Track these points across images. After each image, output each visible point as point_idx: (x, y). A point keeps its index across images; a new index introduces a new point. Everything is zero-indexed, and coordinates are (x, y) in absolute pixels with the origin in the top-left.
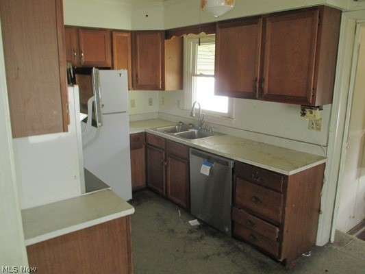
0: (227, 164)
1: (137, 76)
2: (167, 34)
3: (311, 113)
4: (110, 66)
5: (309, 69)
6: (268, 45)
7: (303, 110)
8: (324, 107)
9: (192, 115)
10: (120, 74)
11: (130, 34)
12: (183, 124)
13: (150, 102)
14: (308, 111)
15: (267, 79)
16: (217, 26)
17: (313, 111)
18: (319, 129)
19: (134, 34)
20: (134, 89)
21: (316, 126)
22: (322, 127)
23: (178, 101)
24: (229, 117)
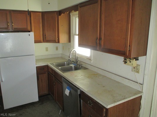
0: (76, 91)
1: (45, 35)
2: (60, 13)
3: (130, 62)
4: (30, 30)
5: (127, 31)
6: (103, 16)
7: (125, 59)
8: (139, 58)
9: (69, 57)
10: (29, 35)
11: (41, 13)
12: (70, 61)
13: (57, 49)
14: (128, 60)
15: (103, 38)
16: (79, 6)
17: (131, 60)
18: (138, 72)
19: (43, 13)
20: (44, 42)
21: (136, 69)
22: (140, 71)
23: (69, 48)
24: (90, 59)
